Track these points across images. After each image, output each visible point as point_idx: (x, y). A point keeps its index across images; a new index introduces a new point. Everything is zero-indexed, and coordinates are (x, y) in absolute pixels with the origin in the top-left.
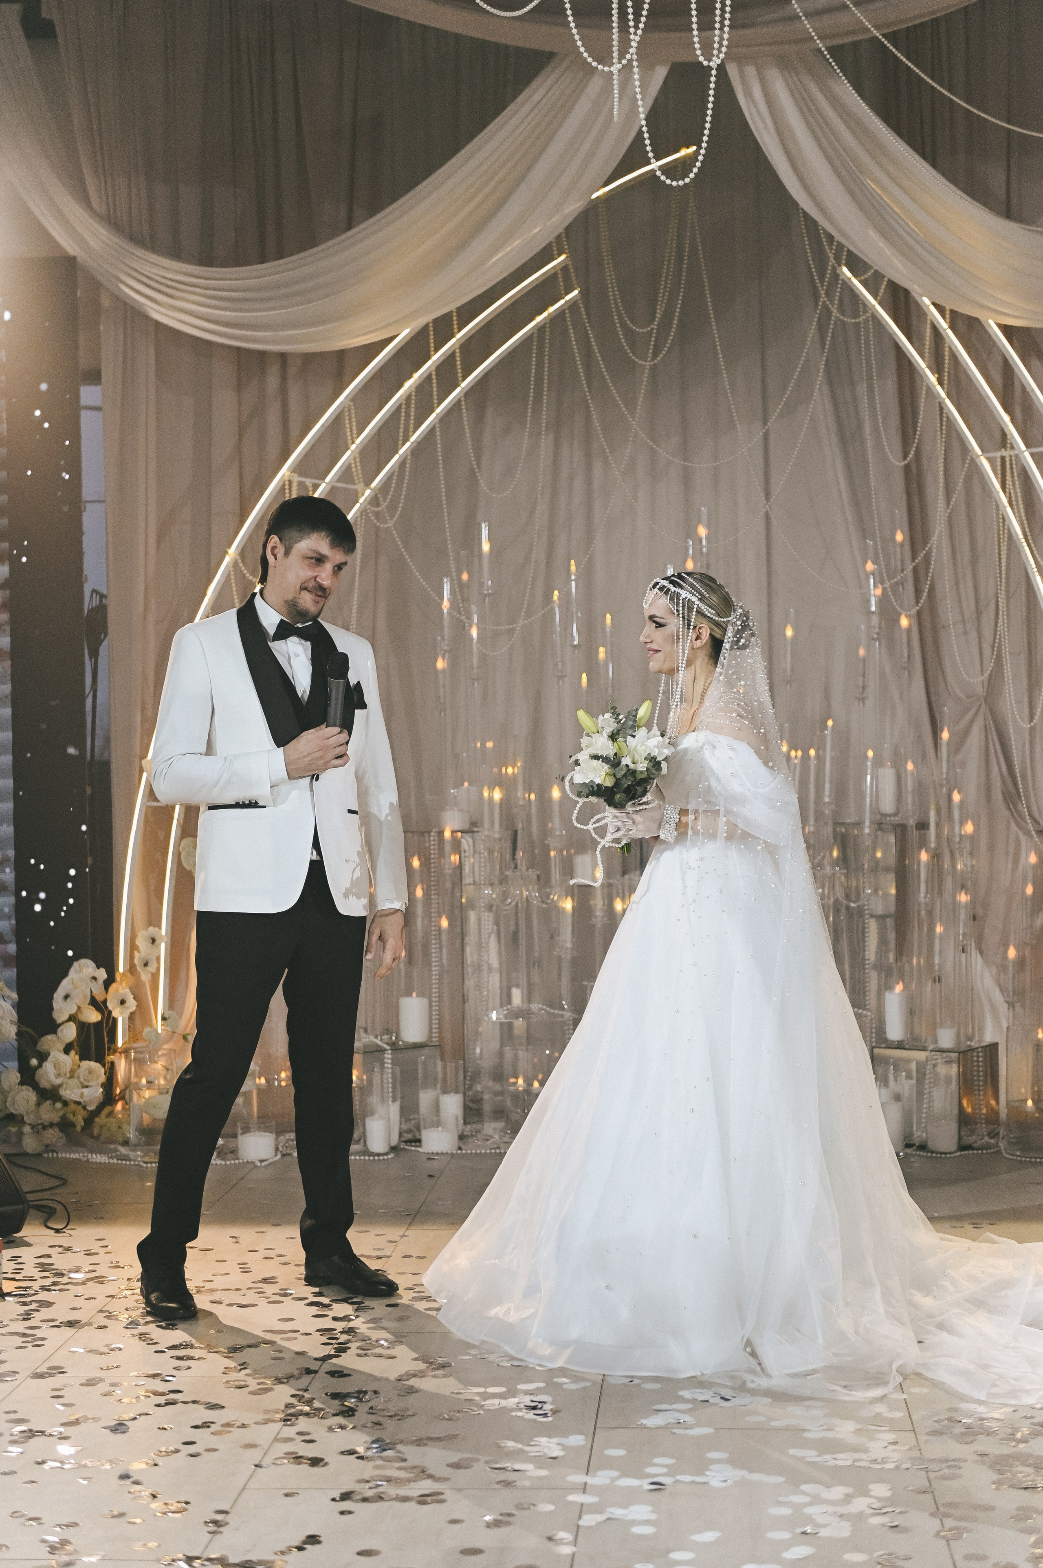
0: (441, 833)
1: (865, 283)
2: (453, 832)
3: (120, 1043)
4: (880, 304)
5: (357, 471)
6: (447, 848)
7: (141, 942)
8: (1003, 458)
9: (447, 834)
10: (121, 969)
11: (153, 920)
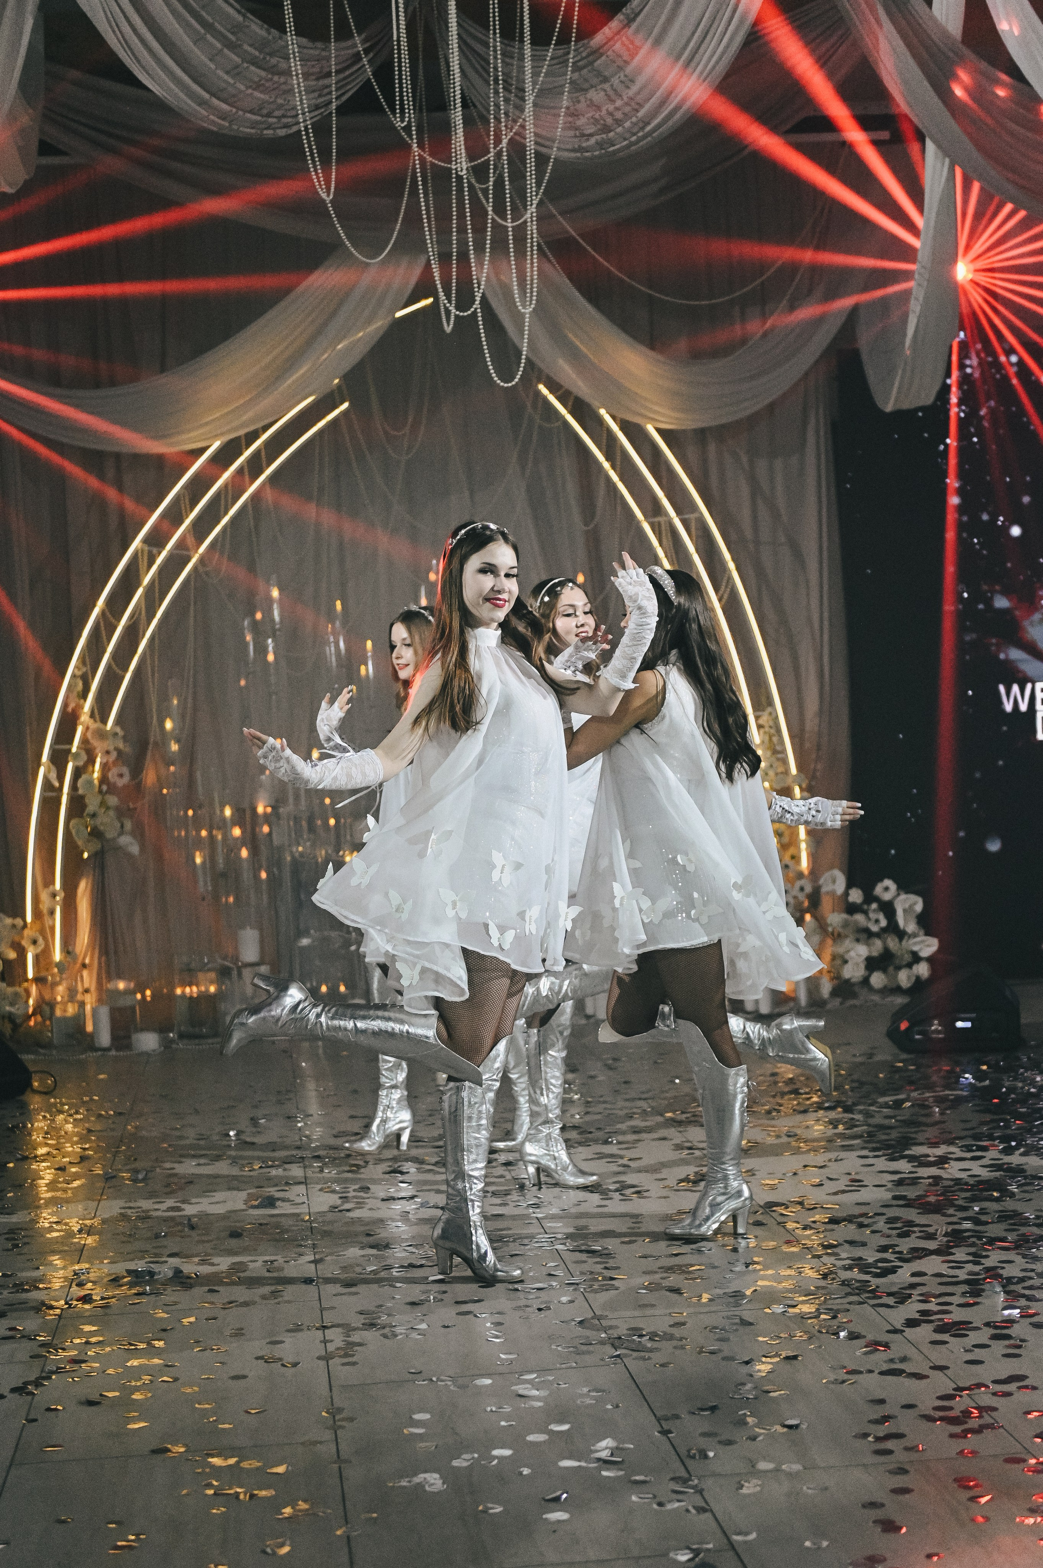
0: (254, 809)
1: (559, 399)
2: (265, 807)
3: (30, 975)
4: (570, 412)
5: (190, 541)
6: (261, 820)
7: (44, 896)
8: (659, 523)
9: (260, 809)
10: (29, 918)
11: (49, 880)
